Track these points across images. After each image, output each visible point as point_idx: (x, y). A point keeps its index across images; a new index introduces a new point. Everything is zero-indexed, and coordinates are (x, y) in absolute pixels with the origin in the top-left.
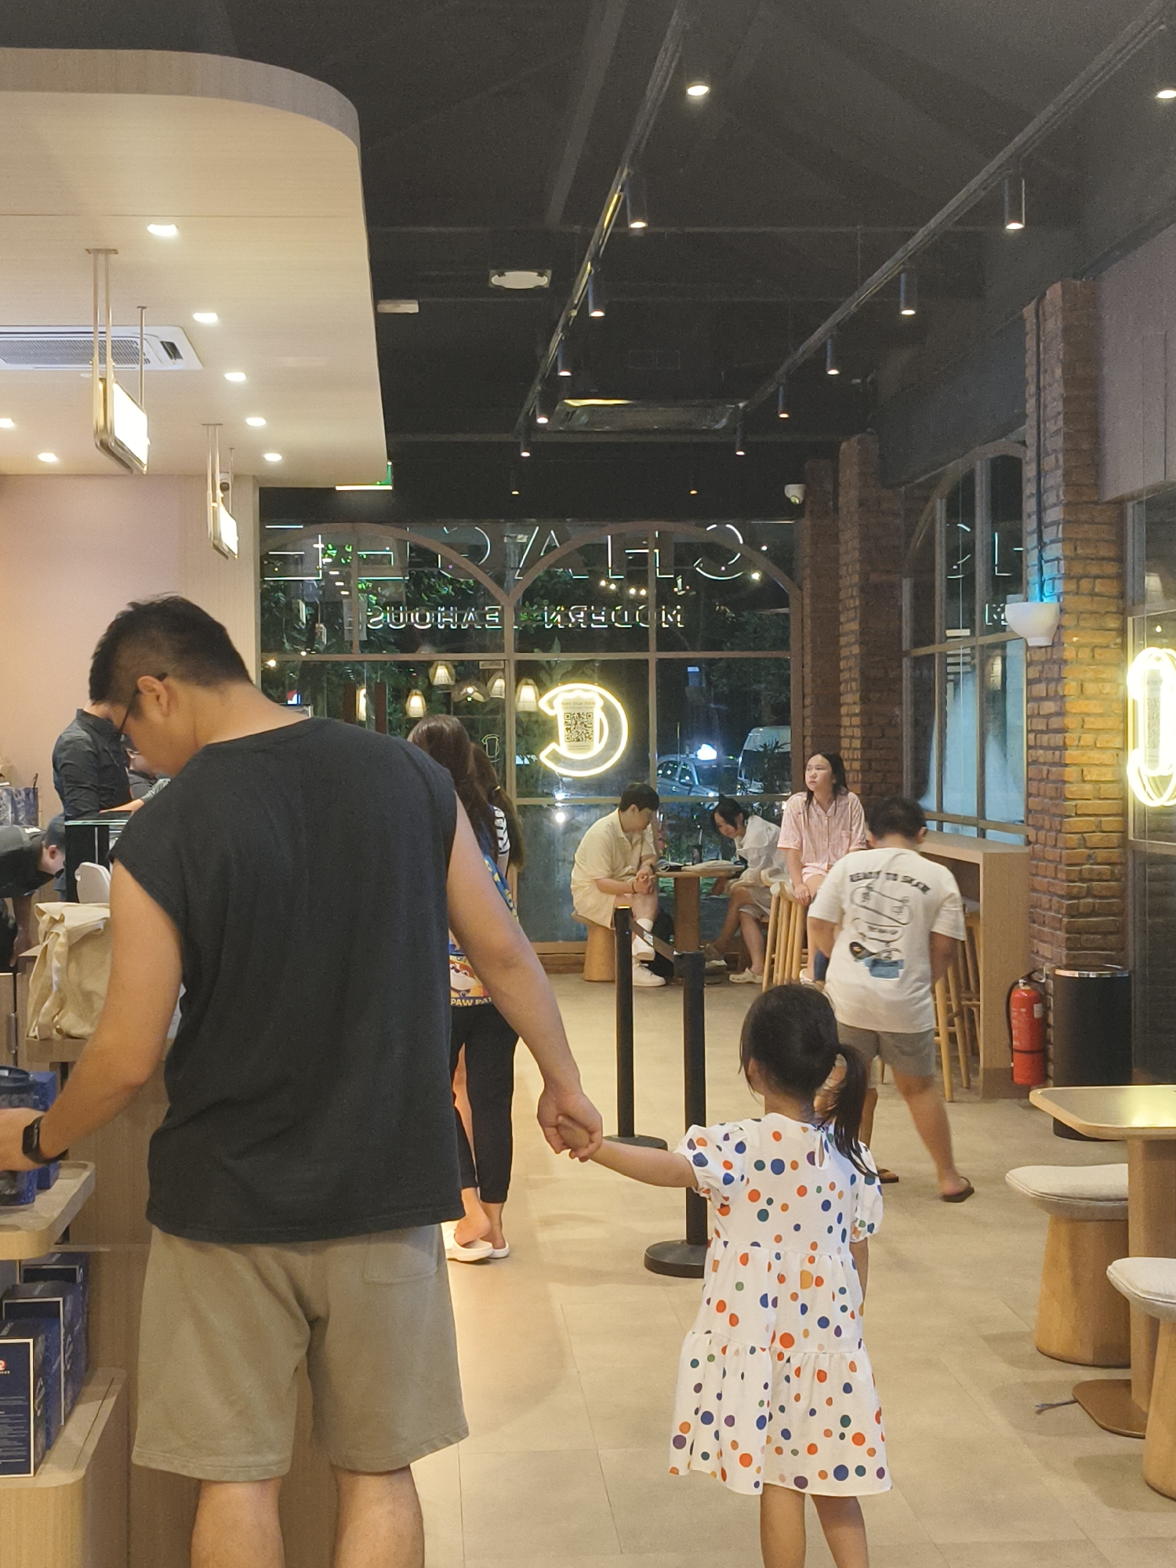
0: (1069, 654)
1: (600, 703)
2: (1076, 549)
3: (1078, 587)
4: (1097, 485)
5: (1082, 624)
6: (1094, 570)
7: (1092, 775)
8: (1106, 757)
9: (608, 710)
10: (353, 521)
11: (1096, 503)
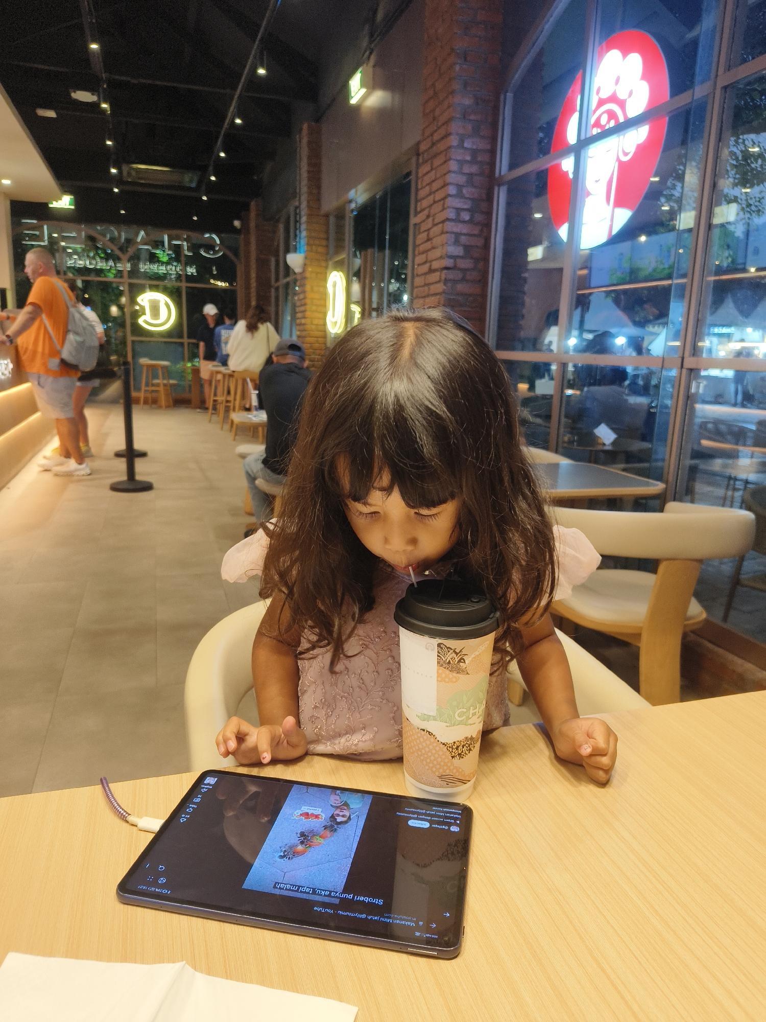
2: (310, 233)
3: (312, 249)
4: (319, 208)
5: (313, 264)
6: (317, 242)
7: (316, 322)
8: (320, 315)
9: (167, 304)
10: (59, 221)
11: (319, 215)
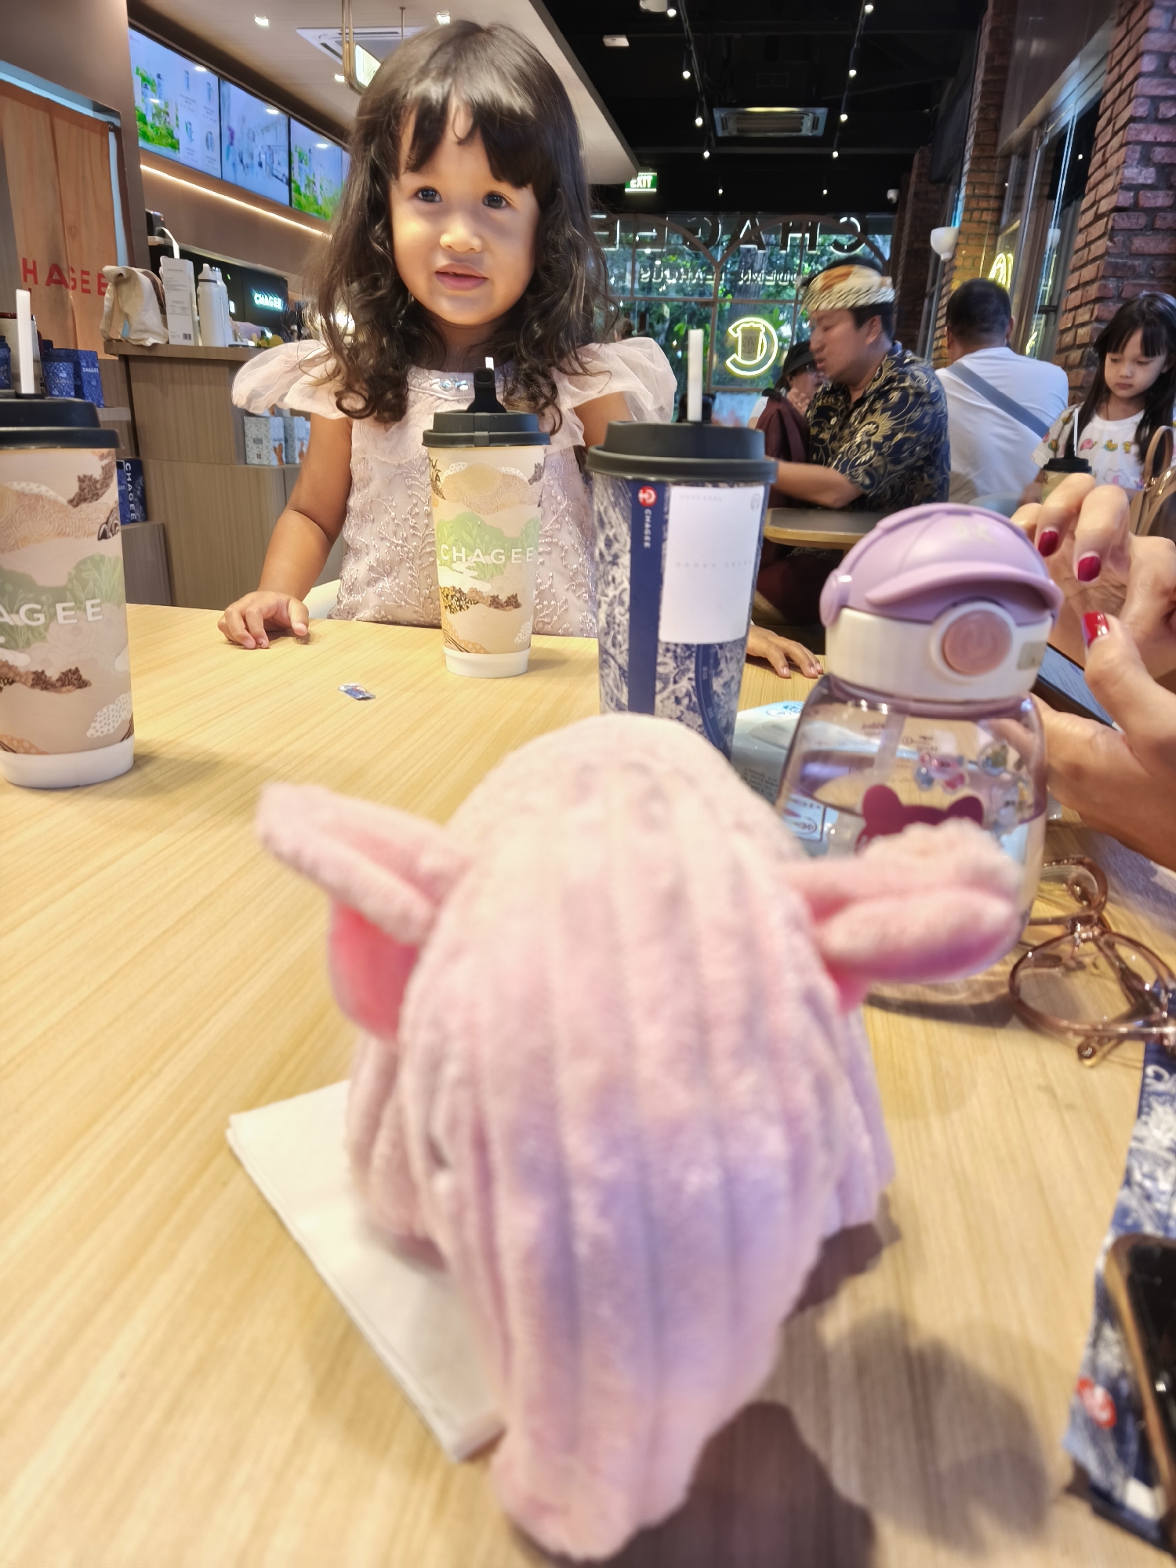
0: (958, 262)
1: (763, 330)
2: (974, 190)
3: (971, 217)
4: (995, 145)
5: (971, 242)
9: (768, 334)
10: (635, 213)
11: (992, 157)
